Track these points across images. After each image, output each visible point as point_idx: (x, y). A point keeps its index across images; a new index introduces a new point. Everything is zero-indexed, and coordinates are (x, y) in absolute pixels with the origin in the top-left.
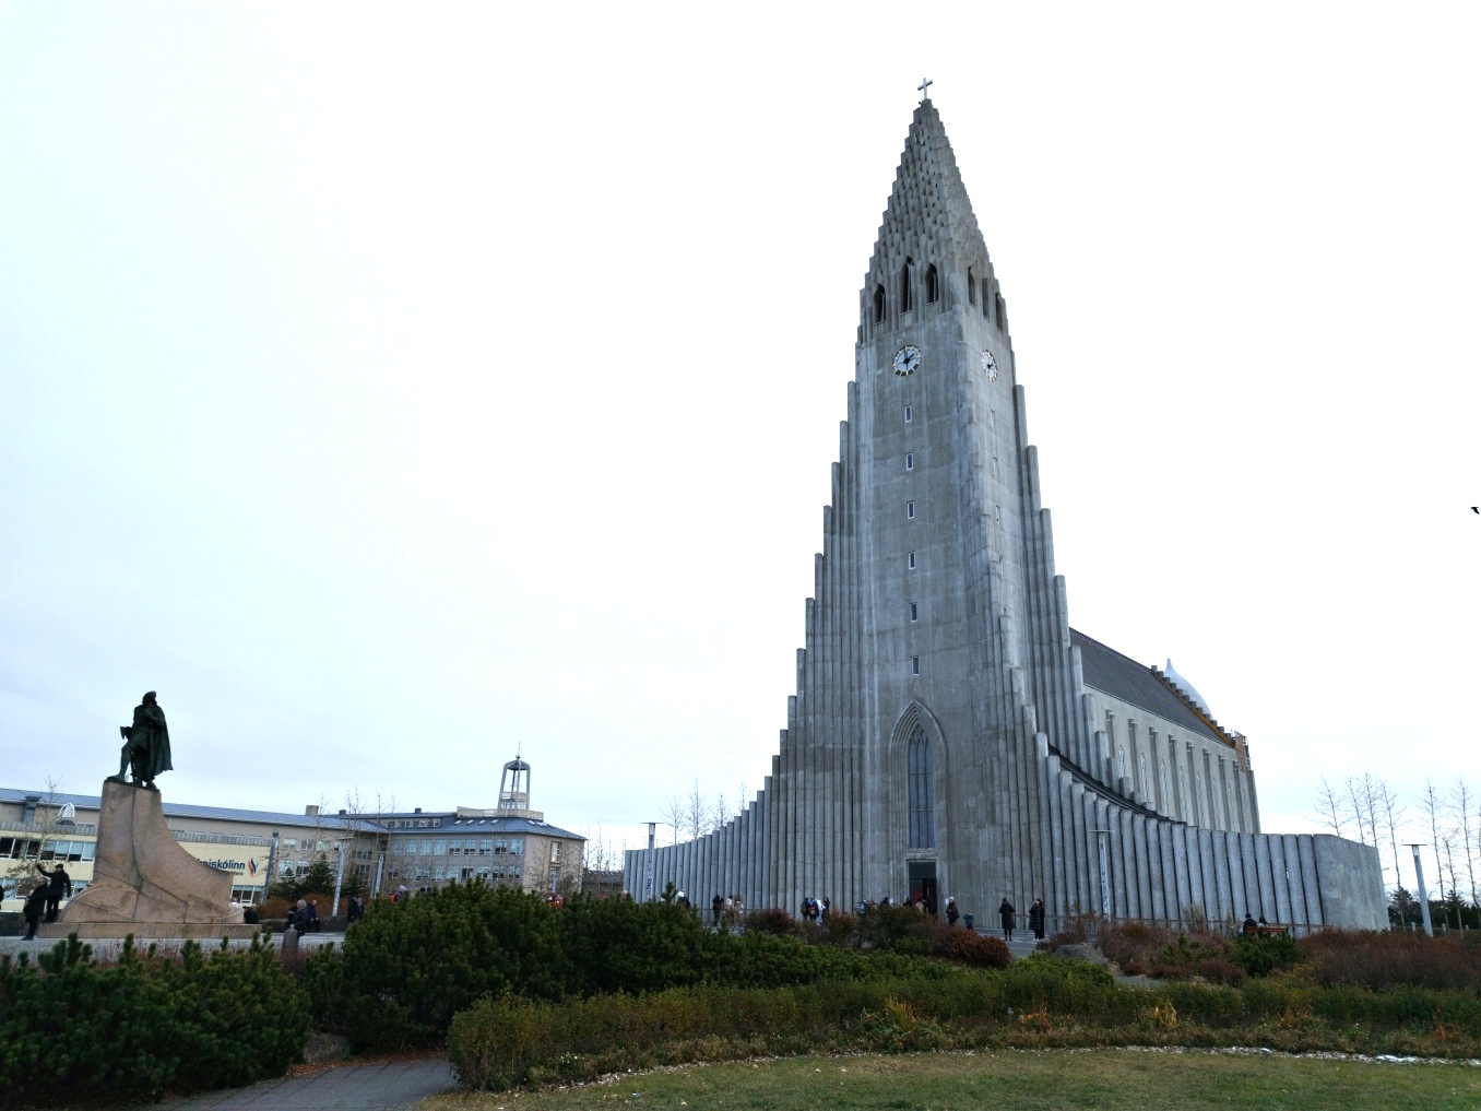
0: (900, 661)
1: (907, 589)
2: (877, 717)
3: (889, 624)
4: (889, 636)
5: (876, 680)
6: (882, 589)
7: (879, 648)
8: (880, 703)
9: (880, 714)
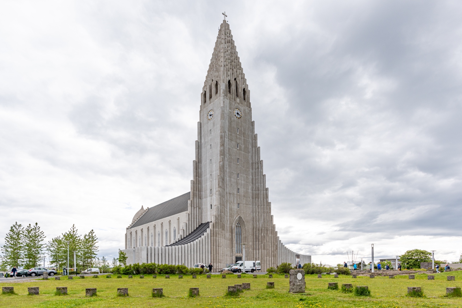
0: (235, 203)
1: (237, 183)
2: (228, 217)
3: (232, 192)
4: (232, 195)
5: (228, 207)
6: (230, 181)
7: (229, 198)
8: (229, 214)
9: (229, 217)
